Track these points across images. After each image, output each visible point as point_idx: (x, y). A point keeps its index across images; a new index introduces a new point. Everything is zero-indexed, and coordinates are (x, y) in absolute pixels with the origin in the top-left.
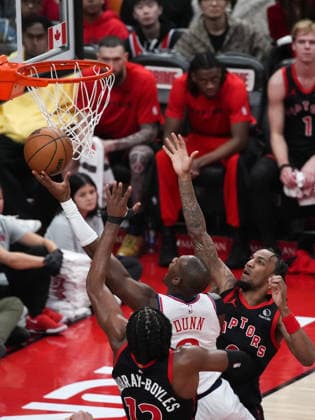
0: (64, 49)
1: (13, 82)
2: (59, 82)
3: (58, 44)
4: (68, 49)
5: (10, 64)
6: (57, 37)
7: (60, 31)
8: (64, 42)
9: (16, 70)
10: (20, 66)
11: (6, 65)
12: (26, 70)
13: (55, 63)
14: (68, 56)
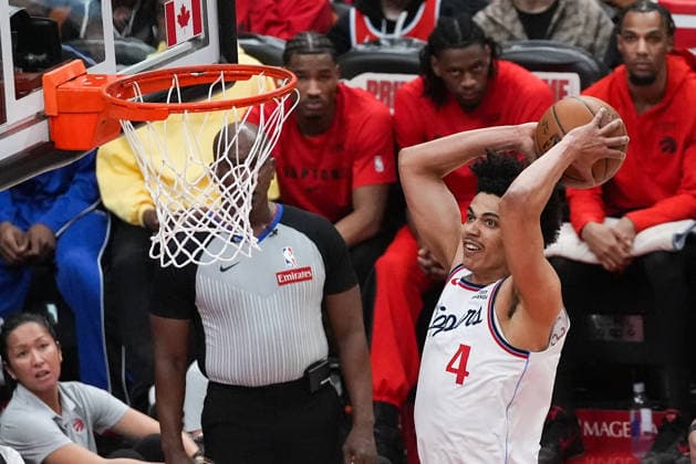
1: (99, 113)
2: (192, 110)
3: (184, 33)
4: (206, 42)
5: (92, 78)
6: (183, 22)
7: (188, 8)
9: (103, 89)
10: (111, 81)
11: (84, 79)
12: (124, 88)
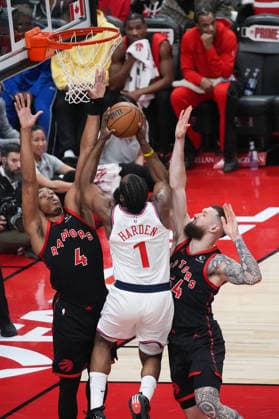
0: (82, 19)
1: (45, 47)
2: (81, 45)
3: (77, 16)
4: (85, 19)
5: (43, 34)
6: (77, 11)
7: (79, 6)
8: (82, 14)
9: (47, 38)
10: (51, 35)
11: (40, 34)
12: (55, 37)
13: (75, 30)
14: (86, 24)
